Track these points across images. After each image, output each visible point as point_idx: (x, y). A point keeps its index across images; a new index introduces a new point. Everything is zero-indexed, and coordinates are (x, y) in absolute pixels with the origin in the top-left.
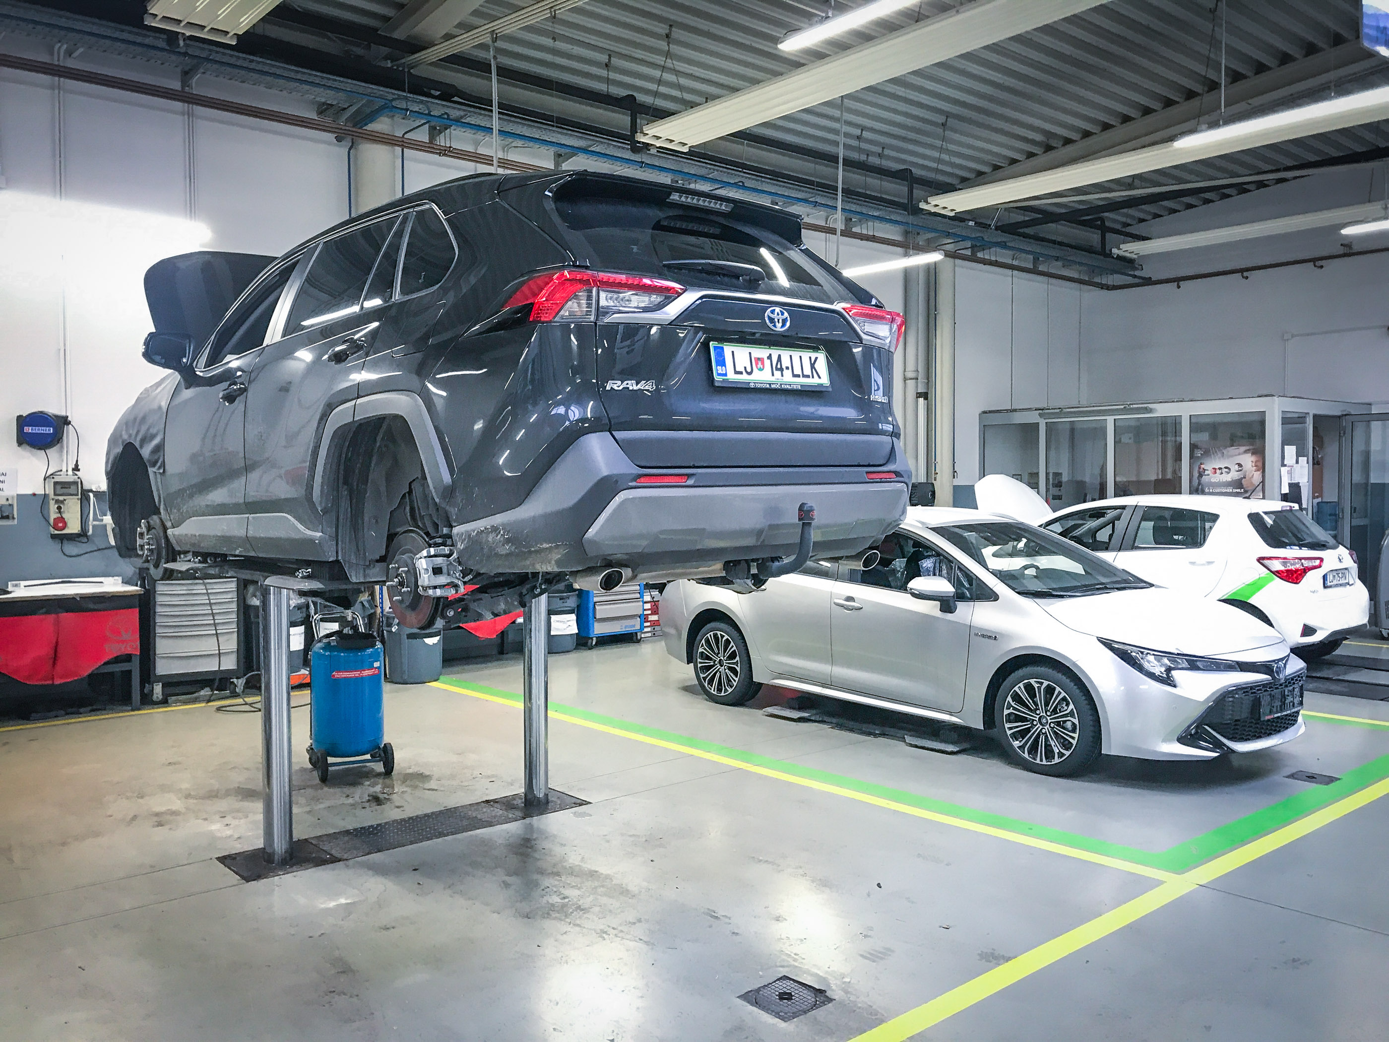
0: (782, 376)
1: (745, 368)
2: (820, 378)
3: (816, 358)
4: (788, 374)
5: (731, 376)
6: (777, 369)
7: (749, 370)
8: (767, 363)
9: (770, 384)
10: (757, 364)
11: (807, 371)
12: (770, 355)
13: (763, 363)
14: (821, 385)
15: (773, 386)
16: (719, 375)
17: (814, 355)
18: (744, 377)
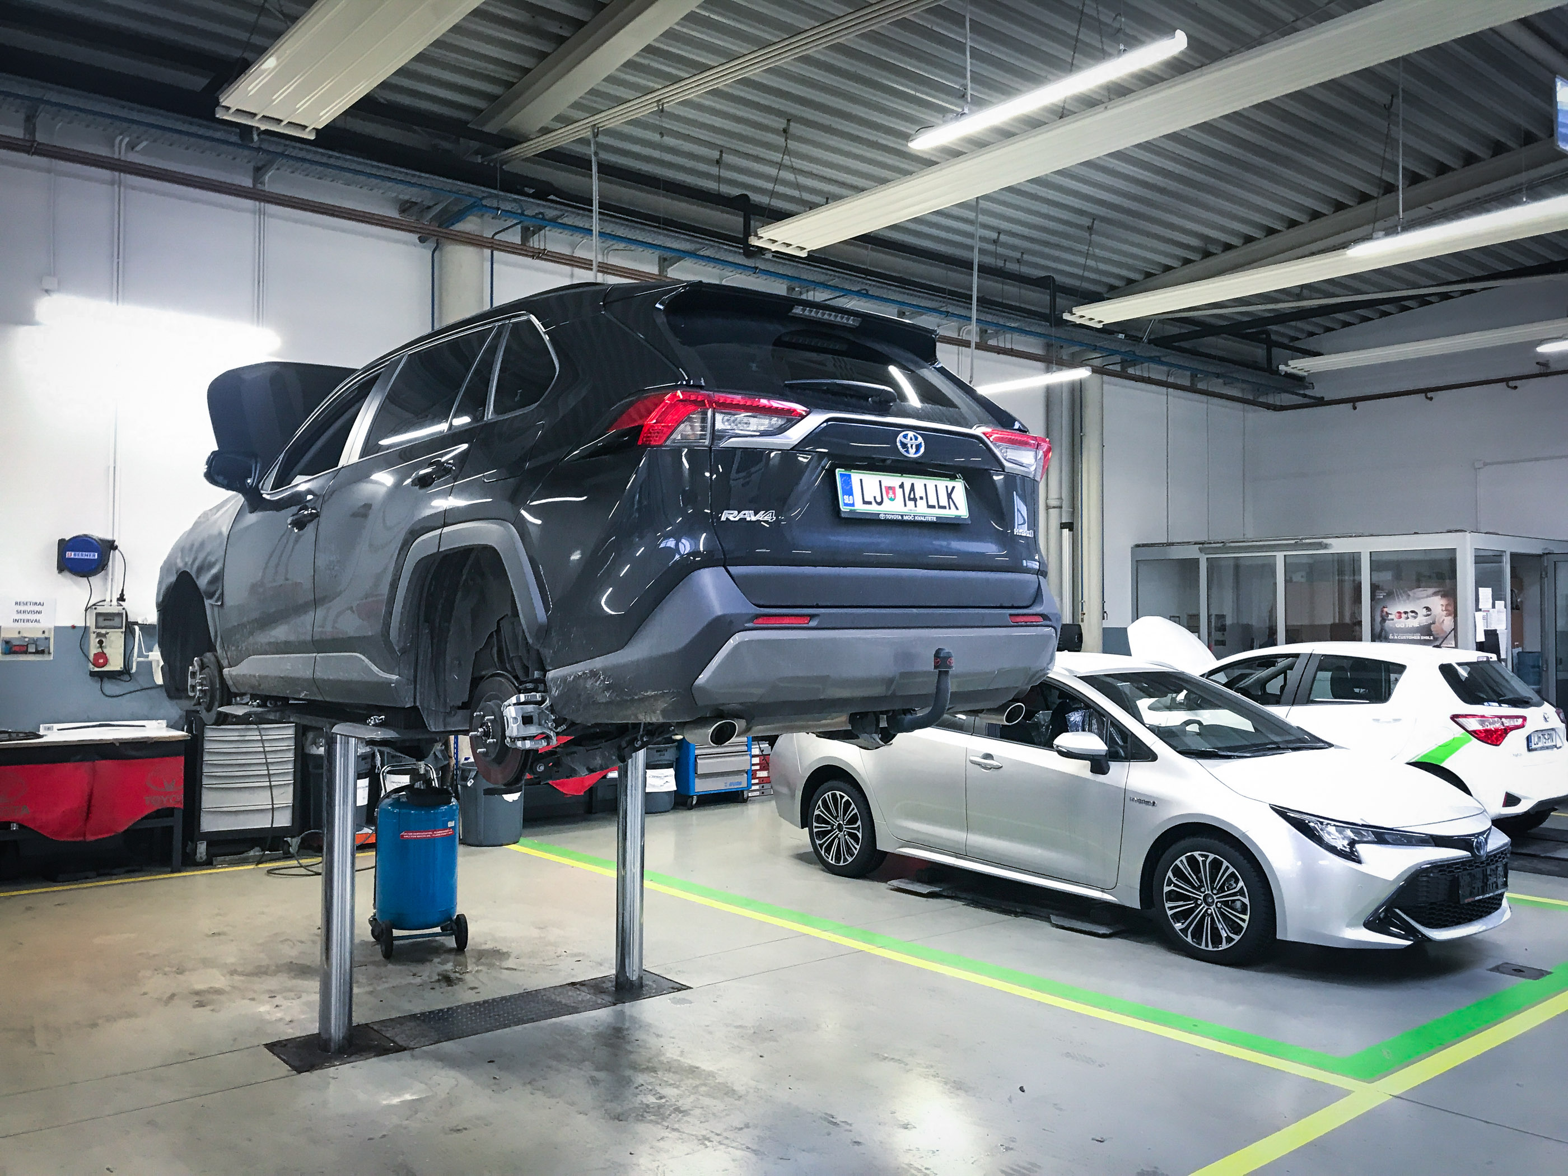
0: (916, 506)
1: (875, 497)
2: (957, 509)
3: (954, 488)
4: (922, 504)
5: (860, 507)
6: (910, 499)
7: (879, 500)
8: (899, 491)
9: (902, 516)
10: (887, 493)
11: (944, 501)
12: (903, 483)
13: (894, 493)
14: (958, 518)
15: (905, 518)
16: (846, 505)
17: (950, 484)
18: (874, 508)
